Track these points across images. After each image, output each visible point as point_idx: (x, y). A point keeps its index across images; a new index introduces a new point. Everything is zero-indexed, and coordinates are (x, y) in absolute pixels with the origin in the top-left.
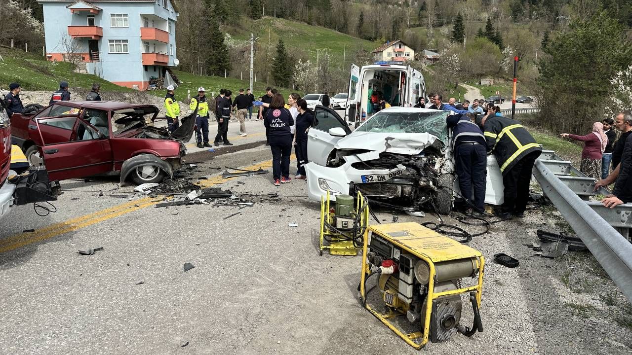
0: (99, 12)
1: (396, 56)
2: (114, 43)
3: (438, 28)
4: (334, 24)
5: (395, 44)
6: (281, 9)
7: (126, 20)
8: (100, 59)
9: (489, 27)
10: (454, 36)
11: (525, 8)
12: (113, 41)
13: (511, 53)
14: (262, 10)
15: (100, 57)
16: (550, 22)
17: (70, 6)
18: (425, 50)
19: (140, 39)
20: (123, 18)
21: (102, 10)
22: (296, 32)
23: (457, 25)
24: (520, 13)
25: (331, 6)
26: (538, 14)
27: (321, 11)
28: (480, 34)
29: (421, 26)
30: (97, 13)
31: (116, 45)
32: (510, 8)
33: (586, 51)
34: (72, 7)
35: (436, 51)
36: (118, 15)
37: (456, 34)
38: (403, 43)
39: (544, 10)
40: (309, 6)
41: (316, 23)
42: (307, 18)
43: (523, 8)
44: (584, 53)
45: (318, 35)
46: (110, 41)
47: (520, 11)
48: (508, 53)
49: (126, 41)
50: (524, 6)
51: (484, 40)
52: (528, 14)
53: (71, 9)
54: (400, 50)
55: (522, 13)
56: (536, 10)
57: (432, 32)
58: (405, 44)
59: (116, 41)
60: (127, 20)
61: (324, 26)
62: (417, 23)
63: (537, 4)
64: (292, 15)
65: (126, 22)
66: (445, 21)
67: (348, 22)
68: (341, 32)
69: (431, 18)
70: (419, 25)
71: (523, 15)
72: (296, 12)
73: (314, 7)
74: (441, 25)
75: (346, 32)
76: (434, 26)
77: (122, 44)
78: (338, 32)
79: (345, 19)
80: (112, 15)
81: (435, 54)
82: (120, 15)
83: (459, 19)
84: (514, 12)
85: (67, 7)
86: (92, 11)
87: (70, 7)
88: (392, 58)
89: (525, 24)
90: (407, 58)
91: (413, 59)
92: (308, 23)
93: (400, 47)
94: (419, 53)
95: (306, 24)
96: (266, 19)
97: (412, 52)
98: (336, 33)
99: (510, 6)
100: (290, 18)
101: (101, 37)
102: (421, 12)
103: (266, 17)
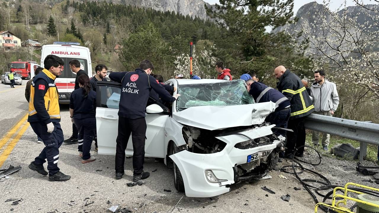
1: (6, 42)
3: (34, 25)
5: (4, 34)
9: (73, 28)
10: (49, 32)
11: (90, 18)
13: (90, 45)
16: (105, 28)
18: (29, 40)
23: (50, 25)
24: (88, 21)
26: (98, 23)
28: (68, 31)
29: (19, 23)
32: (81, 17)
33: (146, 45)
35: (37, 41)
37: (50, 30)
38: (10, 33)
39: (101, 21)
43: (88, 18)
44: (145, 46)
47: (87, 20)
48: (88, 45)
50: (89, 17)
51: (71, 36)
52: (92, 22)
54: (9, 38)
55: (89, 21)
56: (96, 20)
57: (29, 27)
58: (12, 34)
62: (16, 20)
63: (96, 17)
66: (39, 21)
69: (27, 18)
70: (18, 22)
71: (89, 23)
74: (36, 23)
76: (30, 23)
81: (37, 43)
83: (51, 20)
84: (84, 20)
88: (3, 44)
89: (91, 28)
90: (16, 44)
91: (20, 46)
93: (9, 36)
94: (24, 42)
97: (19, 41)
99: (81, 16)
102: (19, 13)
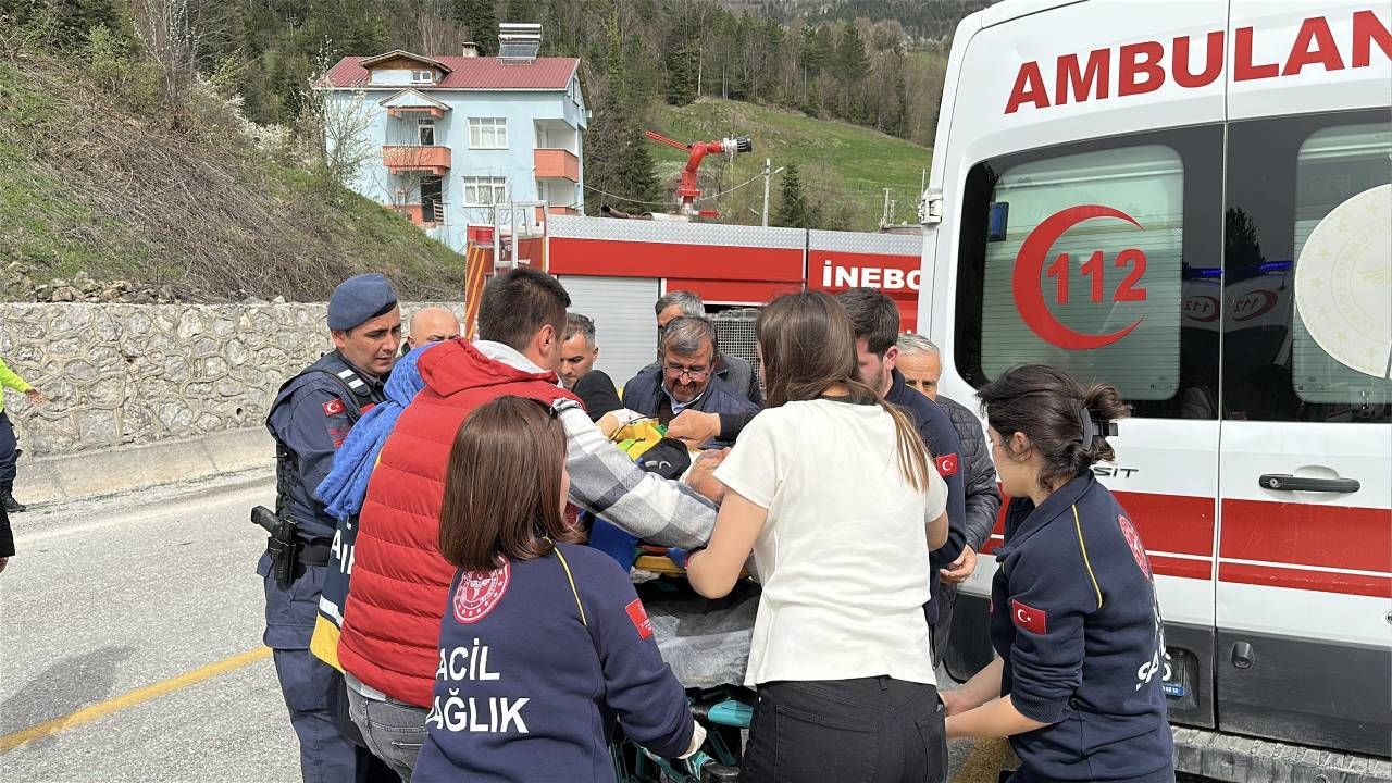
0: (445, 113)
2: (476, 184)
4: (872, 115)
6: (741, 76)
7: (502, 132)
8: (445, 219)
12: (473, 179)
14: (695, 82)
15: (444, 215)
17: (385, 102)
19: (533, 175)
20: (496, 127)
21: (451, 109)
22: (783, 136)
25: (867, 66)
27: (842, 82)
30: (439, 115)
31: (479, 187)
34: (390, 103)
36: (485, 121)
40: (809, 69)
41: (825, 112)
42: (805, 99)
45: (837, 143)
46: (467, 179)
49: (503, 180)
53: (389, 107)
59: (481, 179)
60: (504, 133)
61: (848, 119)
64: (767, 92)
65: (501, 135)
67: (910, 108)
68: (893, 134)
72: (777, 83)
73: (823, 70)
75: (905, 135)
77: (494, 185)
78: (885, 135)
79: (903, 103)
80: (473, 120)
82: (490, 121)
85: (381, 104)
86: (434, 112)
87: (387, 104)
92: (807, 112)
95: (804, 115)
96: (707, 104)
98: (877, 137)
100: (760, 100)
101: (446, 169)
103: (705, 99)
